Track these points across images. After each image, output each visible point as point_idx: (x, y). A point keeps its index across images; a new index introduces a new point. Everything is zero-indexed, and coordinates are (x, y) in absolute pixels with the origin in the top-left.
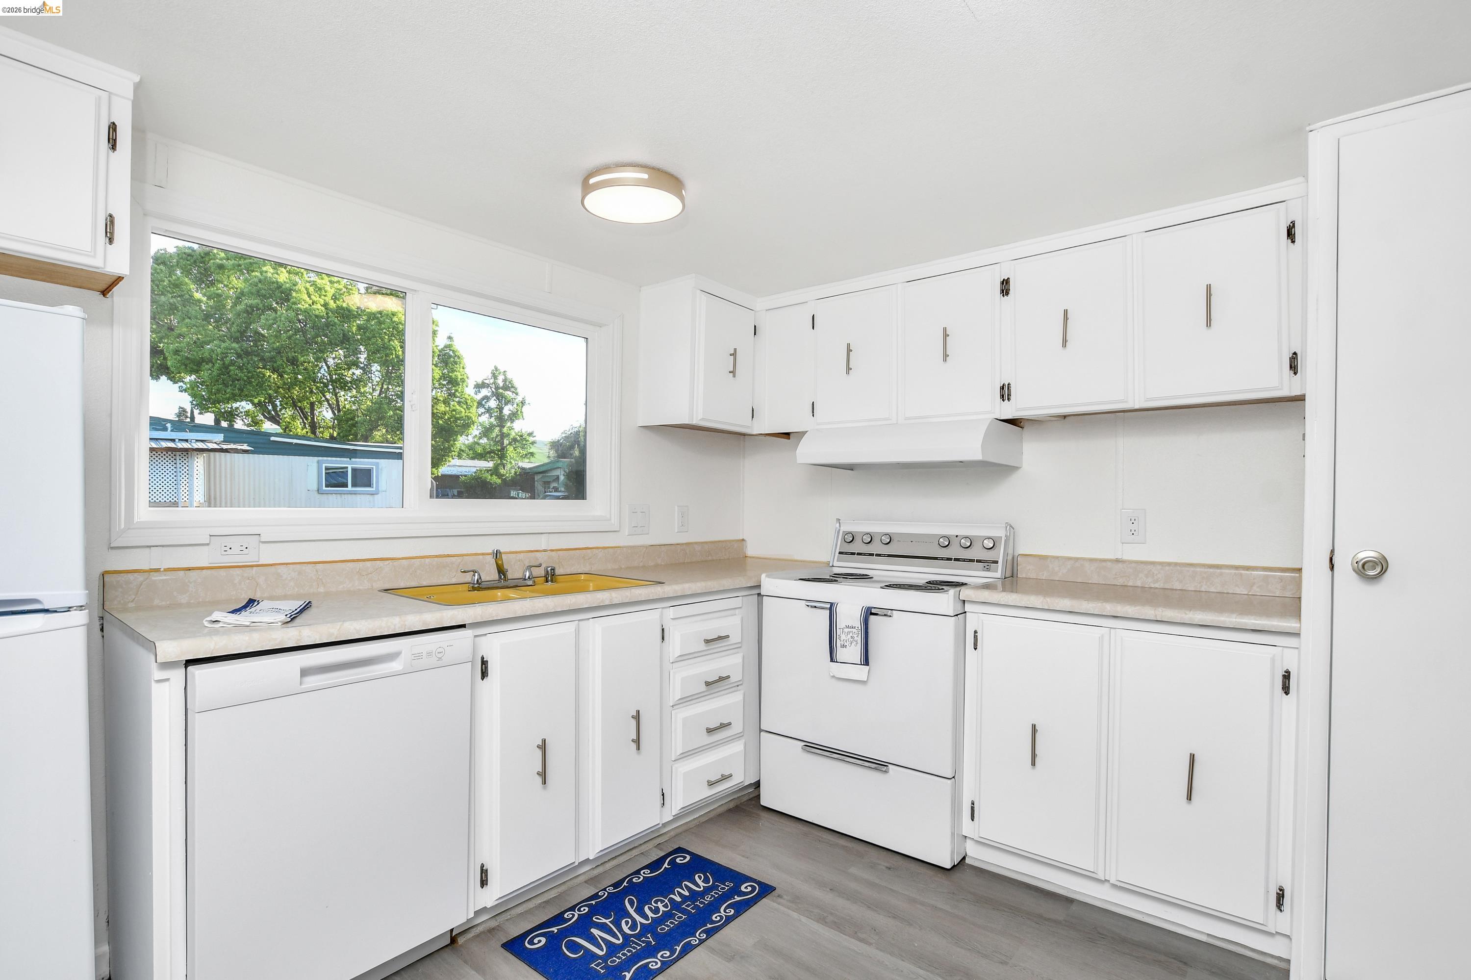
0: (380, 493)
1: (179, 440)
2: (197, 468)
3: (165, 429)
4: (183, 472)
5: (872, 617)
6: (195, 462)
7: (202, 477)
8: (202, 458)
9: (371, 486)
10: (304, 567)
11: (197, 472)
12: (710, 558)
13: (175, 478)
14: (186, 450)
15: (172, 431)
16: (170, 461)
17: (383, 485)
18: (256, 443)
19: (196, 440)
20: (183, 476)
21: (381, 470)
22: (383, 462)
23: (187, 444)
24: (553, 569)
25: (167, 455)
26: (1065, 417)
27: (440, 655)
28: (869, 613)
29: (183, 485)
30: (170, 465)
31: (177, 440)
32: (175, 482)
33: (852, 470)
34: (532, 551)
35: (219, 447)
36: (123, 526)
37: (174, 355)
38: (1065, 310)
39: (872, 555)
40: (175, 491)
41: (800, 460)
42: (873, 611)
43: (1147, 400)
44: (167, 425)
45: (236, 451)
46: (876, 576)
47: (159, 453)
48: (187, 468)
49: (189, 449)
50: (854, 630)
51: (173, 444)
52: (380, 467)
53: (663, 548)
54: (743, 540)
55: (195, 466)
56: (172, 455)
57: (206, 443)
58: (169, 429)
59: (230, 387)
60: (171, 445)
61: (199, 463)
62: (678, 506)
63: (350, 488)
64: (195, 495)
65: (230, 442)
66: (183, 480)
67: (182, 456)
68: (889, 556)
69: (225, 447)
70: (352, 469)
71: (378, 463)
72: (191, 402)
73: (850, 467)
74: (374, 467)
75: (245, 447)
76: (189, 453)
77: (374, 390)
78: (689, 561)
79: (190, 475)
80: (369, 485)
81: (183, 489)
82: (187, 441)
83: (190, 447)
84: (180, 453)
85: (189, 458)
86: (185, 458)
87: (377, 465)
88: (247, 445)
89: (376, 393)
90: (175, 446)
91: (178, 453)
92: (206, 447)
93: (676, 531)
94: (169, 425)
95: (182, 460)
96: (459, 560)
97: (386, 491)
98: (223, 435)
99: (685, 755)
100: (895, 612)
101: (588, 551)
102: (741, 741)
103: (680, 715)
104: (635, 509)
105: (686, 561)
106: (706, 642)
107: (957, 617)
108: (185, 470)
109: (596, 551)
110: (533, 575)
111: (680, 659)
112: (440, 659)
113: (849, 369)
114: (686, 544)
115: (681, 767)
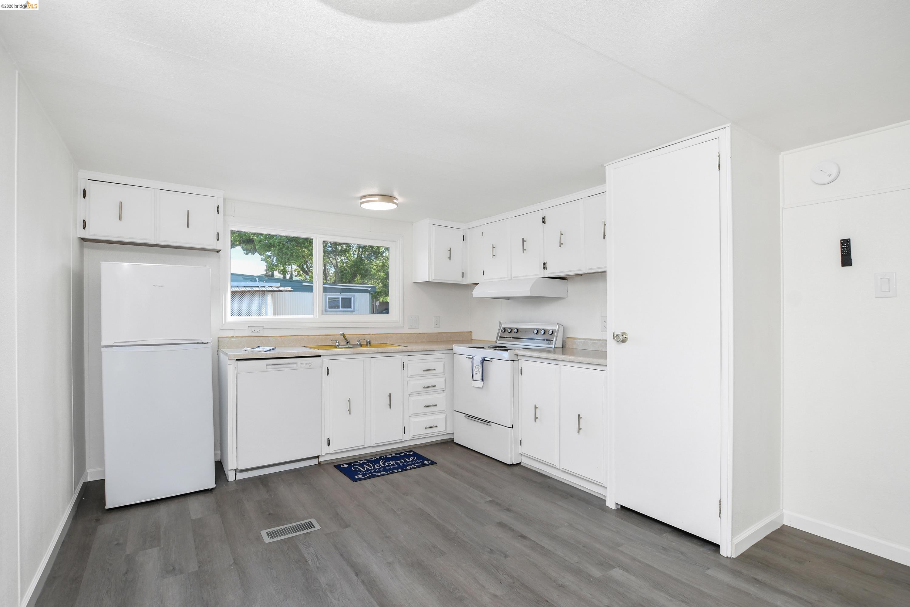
0: (356, 311)
1: (261, 286)
2: (269, 300)
3: (255, 281)
4: (263, 302)
5: (485, 361)
6: (268, 297)
7: (271, 304)
8: (271, 295)
9: (351, 307)
10: (277, 337)
11: (269, 302)
12: (451, 339)
13: (259, 305)
14: (263, 291)
15: (258, 282)
16: (257, 297)
17: (357, 307)
18: (293, 286)
19: (268, 286)
20: (263, 304)
21: (356, 299)
22: (357, 295)
23: (264, 288)
25: (256, 294)
26: (582, 275)
27: (310, 365)
28: (484, 360)
29: (263, 308)
30: (257, 299)
31: (260, 287)
32: (259, 307)
33: (508, 299)
34: (364, 334)
35: (278, 289)
36: (223, 323)
37: (259, 243)
38: (559, 231)
39: (511, 338)
40: (259, 311)
42: (485, 359)
43: (589, 269)
44: (256, 279)
45: (286, 291)
46: (509, 347)
47: (252, 293)
48: (264, 300)
49: (265, 290)
50: (479, 367)
52: (355, 297)
53: (426, 334)
54: (471, 332)
55: (268, 299)
56: (258, 294)
57: (273, 288)
58: (257, 281)
59: (283, 259)
60: (257, 289)
61: (269, 298)
62: (434, 316)
63: (340, 308)
64: (268, 313)
65: (285, 287)
66: (263, 306)
67: (262, 294)
68: (516, 338)
69: (281, 289)
70: (341, 299)
71: (354, 295)
72: (266, 266)
73: (508, 298)
74: (352, 297)
75: (290, 289)
76: (265, 293)
77: (354, 255)
79: (265, 303)
80: (350, 307)
81: (263, 310)
82: (264, 286)
83: (266, 290)
84: (261, 293)
85: (265, 295)
86: (263, 295)
87: (354, 296)
88: (291, 288)
89: (356, 256)
90: (259, 290)
91: (260, 293)
92: (272, 290)
93: (433, 327)
94: (257, 279)
95: (262, 296)
96: (333, 337)
97: (358, 310)
98: (280, 283)
99: (415, 415)
100: (493, 359)
101: (389, 335)
102: (444, 414)
103: (413, 398)
104: (411, 317)
105: (438, 341)
106: (424, 371)
107: (513, 361)
108: (264, 301)
109: (393, 335)
110: (362, 343)
111: (412, 376)
112: (310, 366)
113: (493, 255)
114: (438, 333)
115: (414, 419)
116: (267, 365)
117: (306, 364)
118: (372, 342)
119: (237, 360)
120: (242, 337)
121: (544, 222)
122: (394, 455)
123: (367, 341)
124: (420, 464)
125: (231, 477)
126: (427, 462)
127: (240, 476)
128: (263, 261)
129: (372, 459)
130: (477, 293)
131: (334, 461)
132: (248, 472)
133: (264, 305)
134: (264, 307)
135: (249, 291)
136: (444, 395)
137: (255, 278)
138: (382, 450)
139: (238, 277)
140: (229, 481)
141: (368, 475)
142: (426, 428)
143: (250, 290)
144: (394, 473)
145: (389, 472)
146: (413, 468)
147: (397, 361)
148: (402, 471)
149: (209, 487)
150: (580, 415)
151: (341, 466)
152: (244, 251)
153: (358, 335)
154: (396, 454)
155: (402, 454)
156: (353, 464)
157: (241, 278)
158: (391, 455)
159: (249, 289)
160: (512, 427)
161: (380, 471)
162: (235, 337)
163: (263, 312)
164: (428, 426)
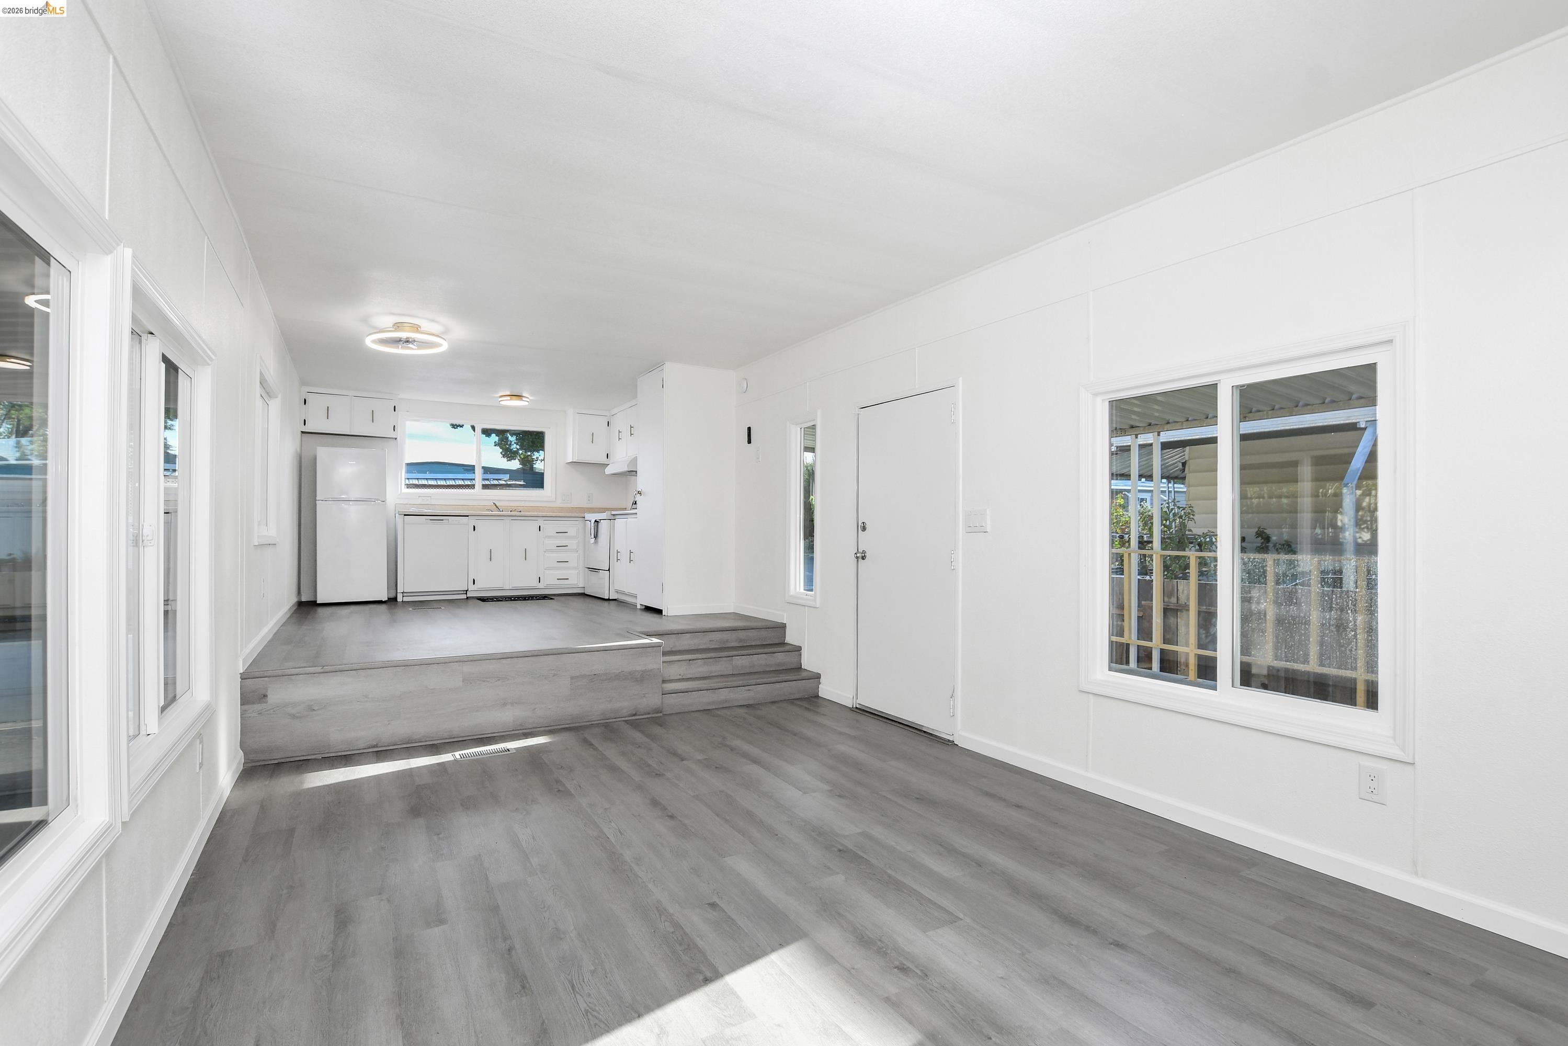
24: (520, 511)
42: (596, 520)
53: (578, 509)
62: (587, 493)
93: (586, 503)
99: (549, 567)
100: (601, 520)
101: (542, 507)
102: (577, 570)
103: (547, 554)
104: (564, 493)
106: (556, 533)
107: (610, 520)
109: (545, 508)
111: (547, 536)
112: (459, 523)
113: (619, 439)
114: (591, 508)
115: (547, 572)
116: (426, 519)
117: (456, 521)
119: (405, 515)
120: (414, 504)
125: (400, 599)
127: (406, 599)
129: (509, 597)
132: (413, 597)
136: (576, 551)
140: (398, 601)
142: (558, 579)
143: (470, 483)
149: (383, 599)
153: (513, 506)
157: (461, 469)
160: (609, 570)
162: (409, 504)
164: (560, 578)
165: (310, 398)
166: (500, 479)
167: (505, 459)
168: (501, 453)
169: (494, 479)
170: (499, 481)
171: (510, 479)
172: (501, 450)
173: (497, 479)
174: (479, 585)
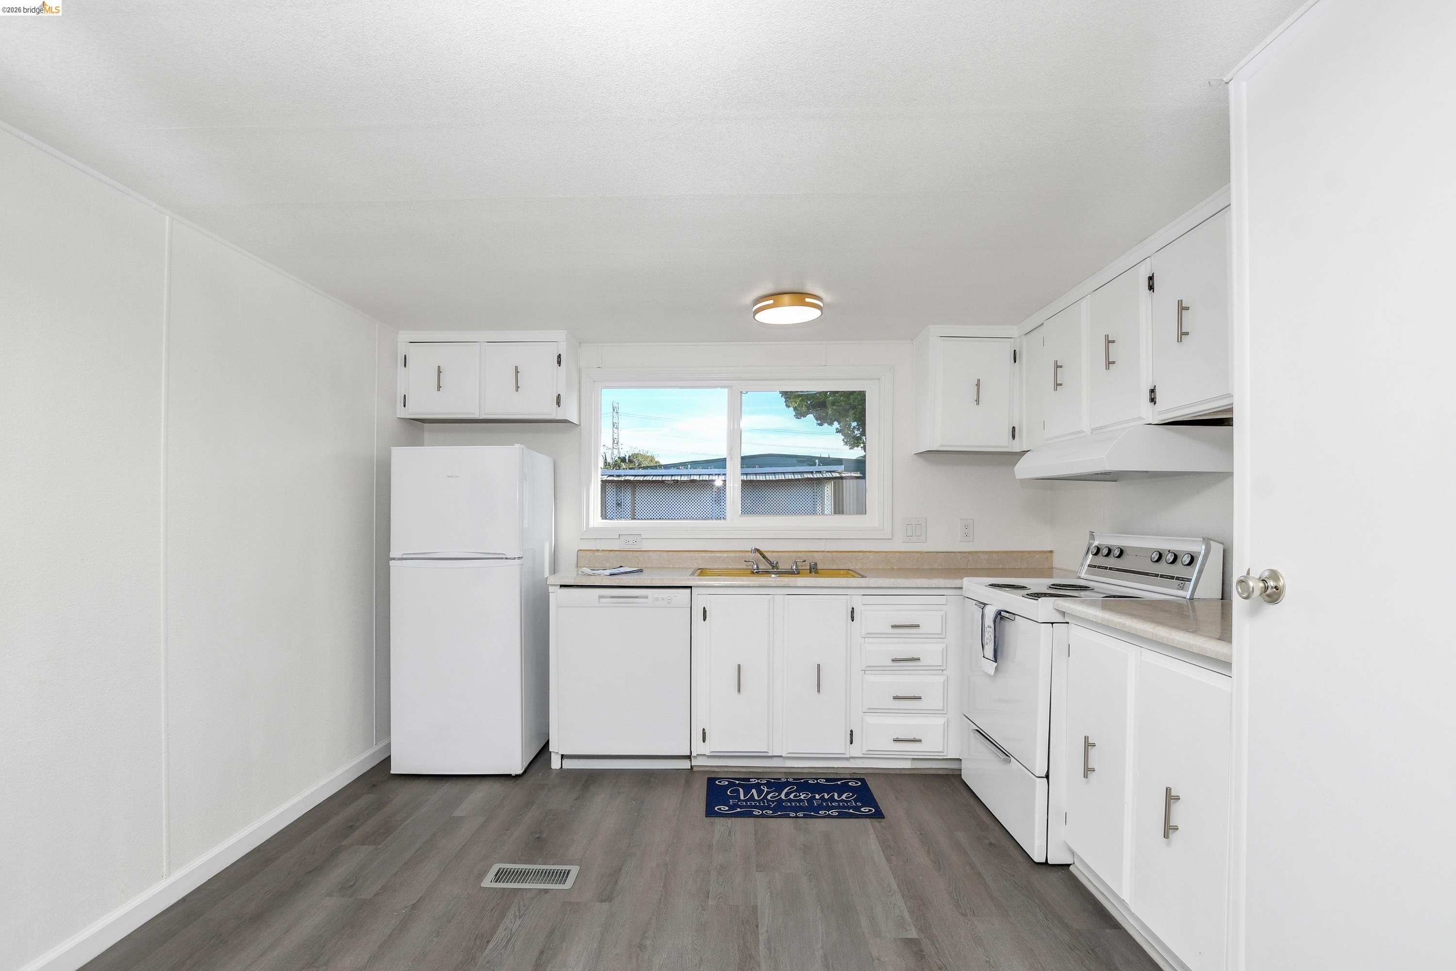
1: (816, 472)
3: (815, 464)
4: (818, 495)
5: (1002, 619)
6: (826, 488)
7: (831, 497)
8: (830, 484)
10: (662, 553)
11: (827, 496)
12: (1000, 566)
13: (813, 499)
14: (819, 479)
15: (819, 465)
16: (810, 488)
20: (818, 498)
23: (821, 475)
24: (816, 564)
25: (808, 483)
27: (670, 601)
28: (999, 615)
30: (810, 491)
31: (814, 472)
34: (811, 552)
35: (840, 476)
38: (1179, 301)
39: (1106, 568)
40: (814, 509)
41: (1019, 476)
42: (1003, 614)
45: (852, 478)
48: (821, 492)
49: (822, 478)
50: (991, 630)
51: (811, 475)
53: (940, 555)
54: (1051, 552)
55: (826, 491)
56: (812, 483)
58: (817, 464)
60: (810, 476)
61: (828, 489)
62: (961, 519)
65: (850, 471)
67: (818, 483)
68: (1118, 570)
69: (844, 475)
76: (822, 481)
78: (972, 567)
79: (823, 497)
82: (820, 472)
85: (822, 484)
88: (860, 473)
90: (813, 477)
91: (815, 482)
92: (832, 476)
94: (817, 461)
95: (818, 486)
98: (843, 466)
99: (872, 711)
100: (1016, 616)
101: (861, 554)
102: (943, 717)
103: (871, 678)
104: (910, 521)
105: (968, 567)
106: (893, 627)
107: (1052, 623)
108: (820, 494)
109: (868, 554)
110: (799, 568)
111: (870, 635)
112: (669, 603)
113: (1058, 385)
114: (970, 553)
115: (871, 719)
116: (600, 597)
117: (663, 599)
118: (819, 567)
119: (561, 586)
120: (611, 551)
121: (1151, 288)
122: (822, 780)
123: (810, 564)
124: (851, 811)
125: (556, 764)
126: (867, 810)
127: (569, 764)
128: (839, 434)
129: (780, 779)
130: (1024, 469)
131: (716, 769)
132: (580, 760)
133: (820, 500)
134: (820, 503)
135: (798, 480)
136: (941, 679)
137: (814, 459)
138: (808, 767)
139: (790, 459)
140: (553, 768)
141: (739, 810)
142: (896, 740)
144: (788, 816)
145: (779, 813)
146: (829, 816)
147: (838, 605)
148: (805, 816)
149: (513, 773)
150: (1170, 789)
151: (717, 782)
152: (817, 420)
153: (801, 552)
154: (827, 780)
155: (839, 783)
156: (737, 782)
158: (817, 779)
159: (799, 476)
160: (1047, 777)
161: (762, 808)
162: (602, 550)
163: (818, 511)
164: (900, 737)
165: (414, 353)
166: (834, 472)
167: (848, 447)
168: (843, 440)
169: (827, 472)
170: (833, 474)
171: (846, 470)
172: (843, 437)
173: (830, 472)
174: (714, 745)
